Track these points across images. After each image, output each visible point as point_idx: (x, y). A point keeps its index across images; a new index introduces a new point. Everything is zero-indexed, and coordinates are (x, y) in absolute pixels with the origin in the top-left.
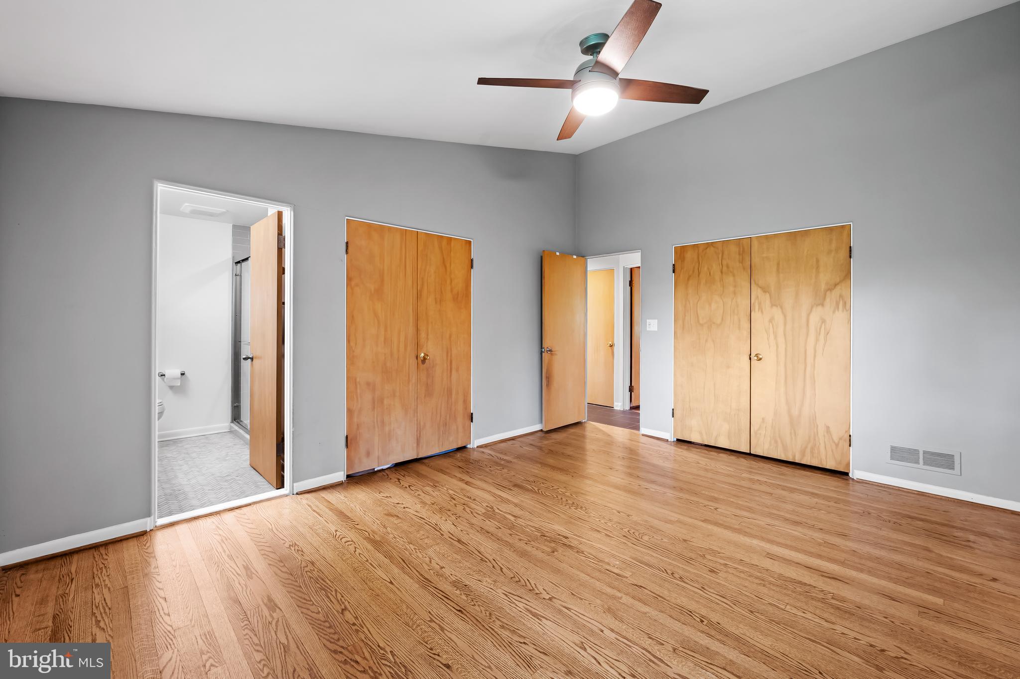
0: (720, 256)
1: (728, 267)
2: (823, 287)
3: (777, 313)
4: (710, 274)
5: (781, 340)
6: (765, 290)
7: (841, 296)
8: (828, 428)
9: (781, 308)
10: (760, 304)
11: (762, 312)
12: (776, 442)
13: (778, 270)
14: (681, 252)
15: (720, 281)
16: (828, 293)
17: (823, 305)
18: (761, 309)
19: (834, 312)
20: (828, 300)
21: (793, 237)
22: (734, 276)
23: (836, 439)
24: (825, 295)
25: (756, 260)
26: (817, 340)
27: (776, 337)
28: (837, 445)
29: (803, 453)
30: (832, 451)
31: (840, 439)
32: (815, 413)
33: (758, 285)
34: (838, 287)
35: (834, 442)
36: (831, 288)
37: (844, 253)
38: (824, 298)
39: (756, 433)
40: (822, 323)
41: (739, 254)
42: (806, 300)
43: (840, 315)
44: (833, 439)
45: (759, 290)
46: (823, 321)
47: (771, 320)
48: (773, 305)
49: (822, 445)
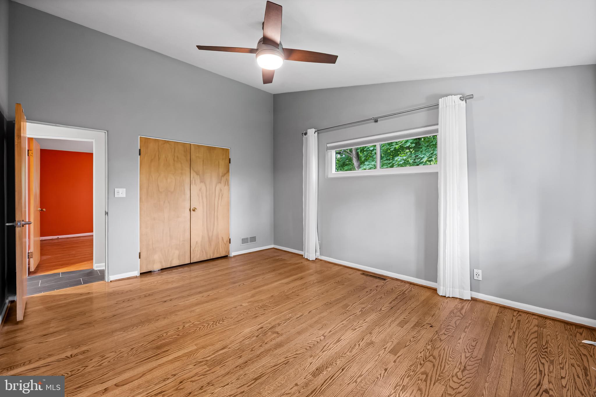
0: (173, 150)
1: (178, 158)
2: (221, 175)
3: (202, 185)
4: (167, 160)
5: (205, 200)
6: (197, 173)
7: (227, 179)
8: (223, 238)
9: (205, 183)
10: (195, 181)
11: (196, 185)
12: (203, 252)
13: (203, 163)
14: (145, 141)
15: (173, 165)
16: (222, 177)
17: (221, 183)
18: (195, 183)
19: (224, 186)
20: (222, 181)
21: (211, 149)
22: (181, 163)
23: (225, 242)
24: (221, 178)
25: (193, 157)
26: (219, 199)
27: (202, 199)
28: (225, 245)
29: (214, 253)
30: (224, 248)
31: (227, 242)
32: (218, 232)
33: (194, 170)
34: (226, 175)
35: (224, 243)
36: (224, 175)
37: (228, 161)
38: (221, 180)
39: (193, 251)
40: (221, 191)
41: (184, 152)
42: (215, 180)
43: (226, 187)
44: (224, 242)
45: (195, 174)
46: (221, 190)
47: (200, 190)
48: (201, 182)
49: (221, 246)
